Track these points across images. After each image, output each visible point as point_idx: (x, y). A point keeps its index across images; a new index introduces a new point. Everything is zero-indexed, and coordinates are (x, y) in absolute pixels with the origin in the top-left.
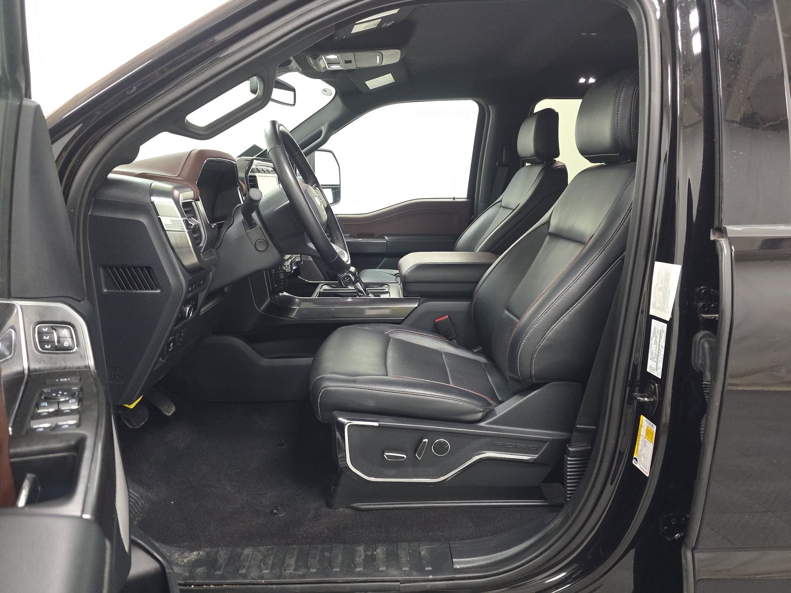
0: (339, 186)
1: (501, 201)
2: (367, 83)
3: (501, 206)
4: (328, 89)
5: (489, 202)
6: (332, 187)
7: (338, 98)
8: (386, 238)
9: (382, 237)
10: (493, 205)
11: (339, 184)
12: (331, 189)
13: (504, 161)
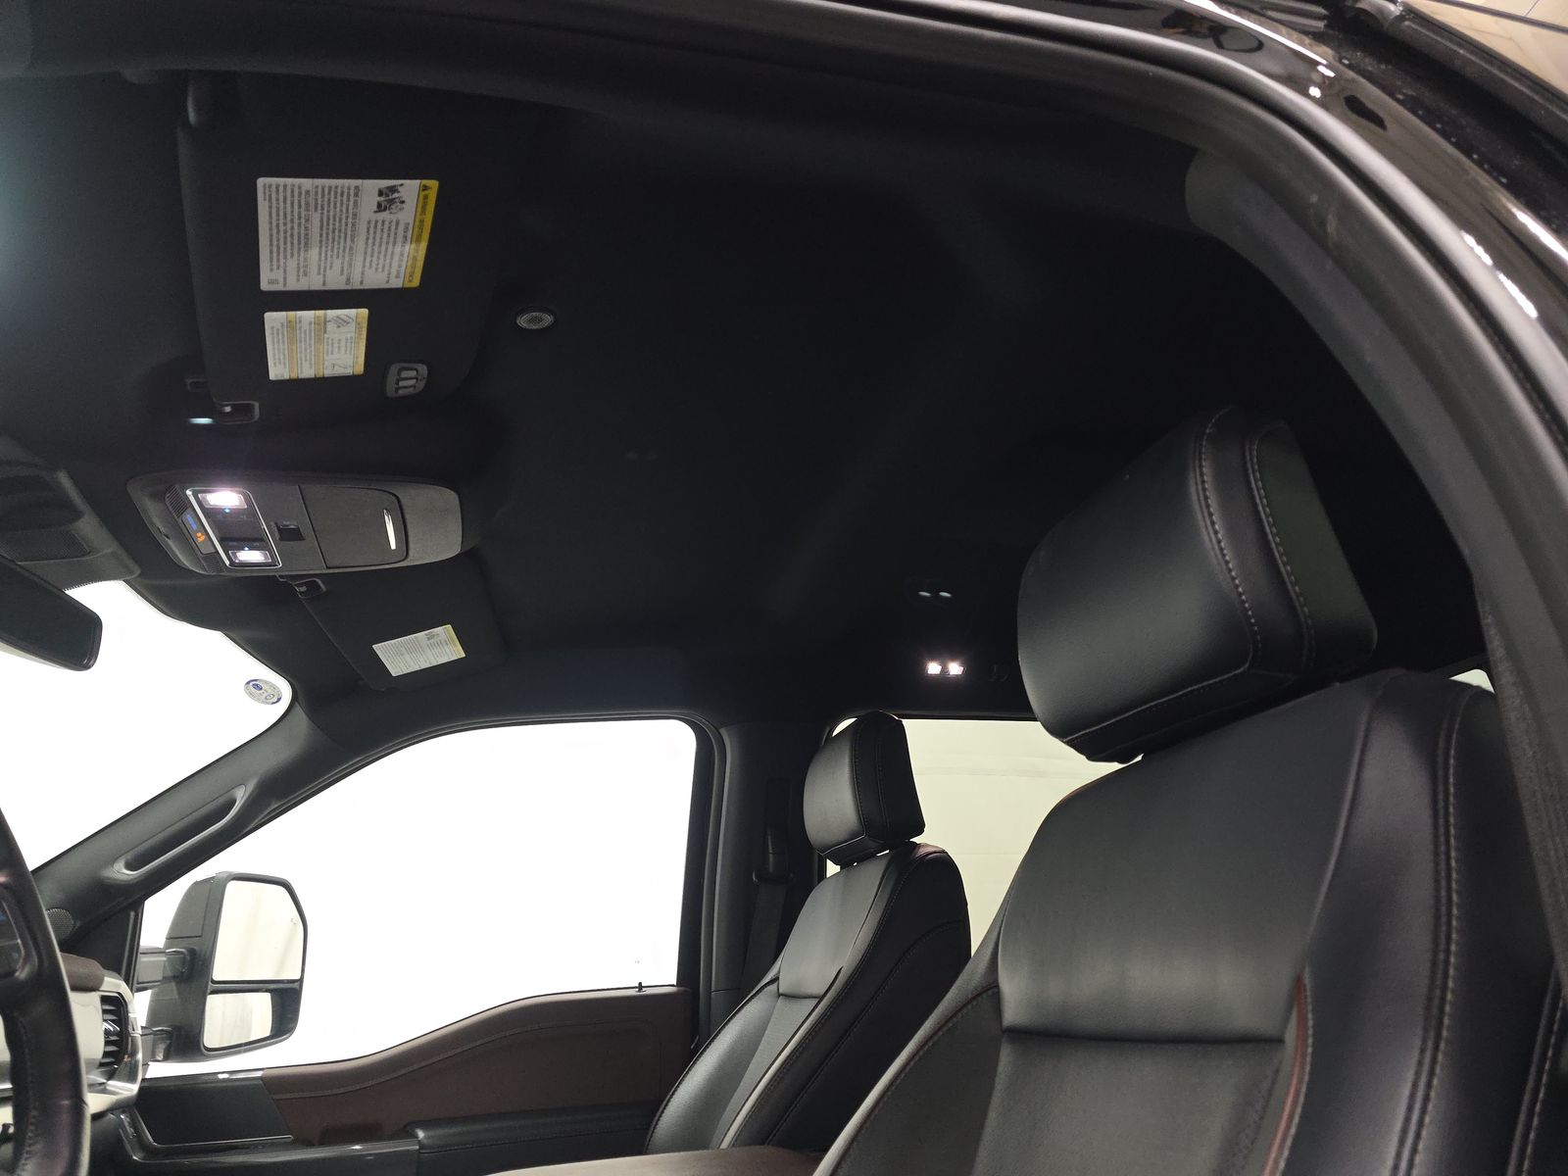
0: (296, 985)
1: (775, 980)
2: (381, 649)
3: (779, 995)
4: (266, 682)
5: (740, 990)
6: (273, 986)
7: (298, 710)
8: (421, 1134)
9: (407, 1132)
10: (755, 995)
11: (298, 977)
12: (268, 996)
13: (771, 870)
